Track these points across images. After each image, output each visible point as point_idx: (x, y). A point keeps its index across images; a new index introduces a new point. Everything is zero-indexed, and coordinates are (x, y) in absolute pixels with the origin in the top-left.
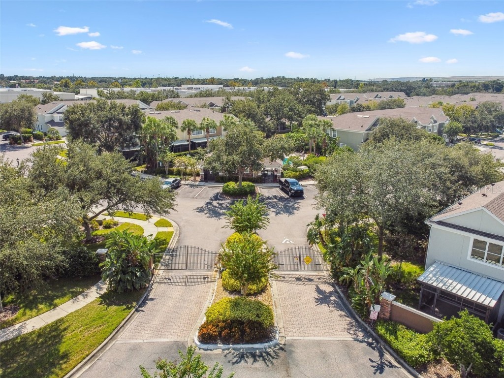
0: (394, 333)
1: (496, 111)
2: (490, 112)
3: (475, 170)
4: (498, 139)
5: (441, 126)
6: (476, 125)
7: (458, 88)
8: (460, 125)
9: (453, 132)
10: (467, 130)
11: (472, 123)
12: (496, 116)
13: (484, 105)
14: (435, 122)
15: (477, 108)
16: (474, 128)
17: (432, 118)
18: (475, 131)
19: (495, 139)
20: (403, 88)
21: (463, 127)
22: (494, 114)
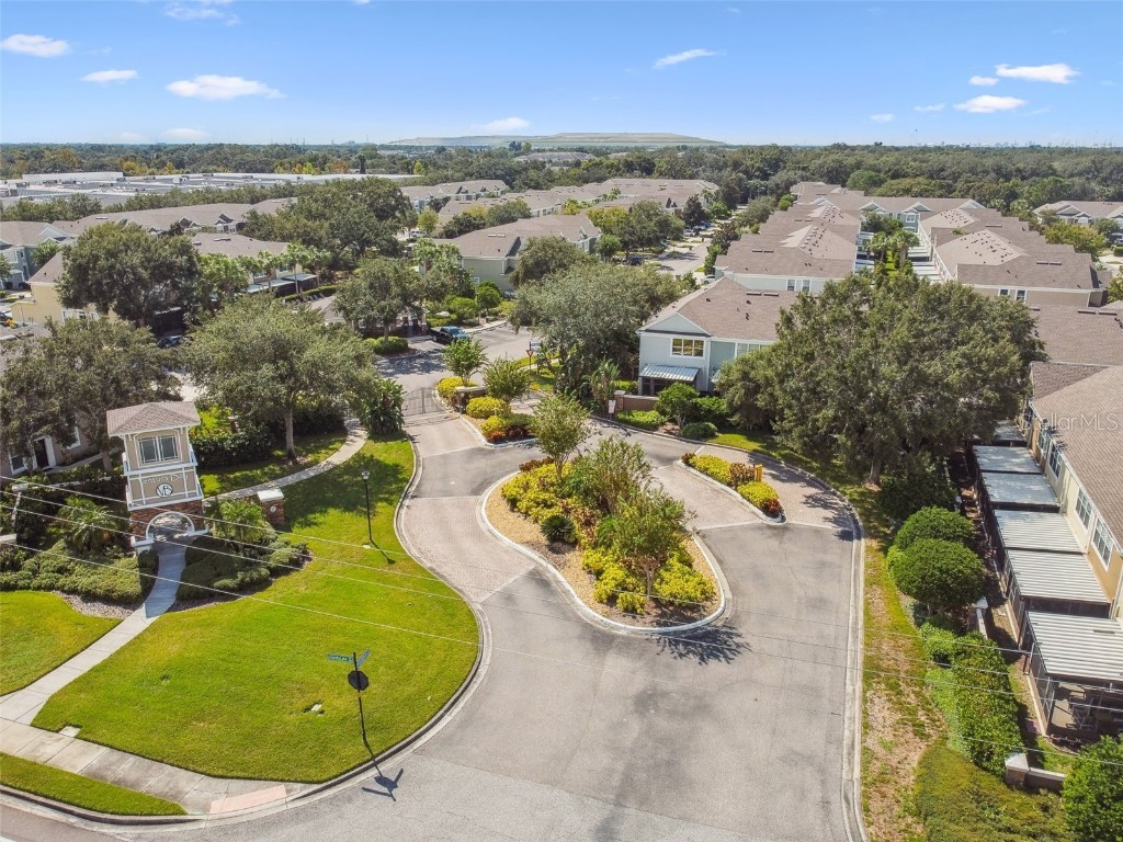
0: (630, 414)
1: (657, 215)
2: (649, 216)
3: (660, 290)
4: (663, 255)
5: (593, 242)
6: (634, 238)
7: (587, 169)
8: (616, 239)
9: (608, 251)
10: (625, 245)
11: (630, 235)
12: (657, 222)
13: (640, 206)
14: (586, 237)
15: (630, 210)
16: (633, 242)
17: (581, 232)
18: (635, 247)
19: (660, 256)
20: (499, 172)
21: (621, 241)
22: (655, 219)
